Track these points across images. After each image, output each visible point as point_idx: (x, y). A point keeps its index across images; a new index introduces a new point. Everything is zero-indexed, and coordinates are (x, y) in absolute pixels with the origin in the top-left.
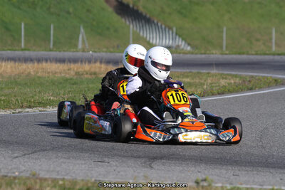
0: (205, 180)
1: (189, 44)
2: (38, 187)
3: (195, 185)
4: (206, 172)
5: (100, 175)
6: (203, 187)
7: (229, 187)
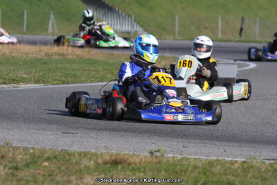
0: (158, 151)
1: (146, 30)
2: (11, 155)
3: (149, 155)
4: (159, 143)
5: (66, 144)
6: (156, 157)
7: (179, 157)
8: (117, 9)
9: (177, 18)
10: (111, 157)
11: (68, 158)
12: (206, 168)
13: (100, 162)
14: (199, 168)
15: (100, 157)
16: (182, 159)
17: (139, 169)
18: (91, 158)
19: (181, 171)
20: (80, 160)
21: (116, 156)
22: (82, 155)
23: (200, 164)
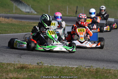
0: (41, 63)
1: (36, 11)
3: (37, 65)
4: (41, 60)
5: (1, 60)
6: (40, 65)
7: (50, 66)
8: (23, 2)
9: (49, 6)
10: (20, 65)
11: (2, 66)
12: (61, 70)
13: (16, 67)
14: (58, 70)
15: (16, 65)
16: (51, 67)
17: (33, 71)
18: (12, 66)
19: (50, 71)
20: (7, 66)
21: (22, 65)
22: (8, 64)
23: (58, 69)
